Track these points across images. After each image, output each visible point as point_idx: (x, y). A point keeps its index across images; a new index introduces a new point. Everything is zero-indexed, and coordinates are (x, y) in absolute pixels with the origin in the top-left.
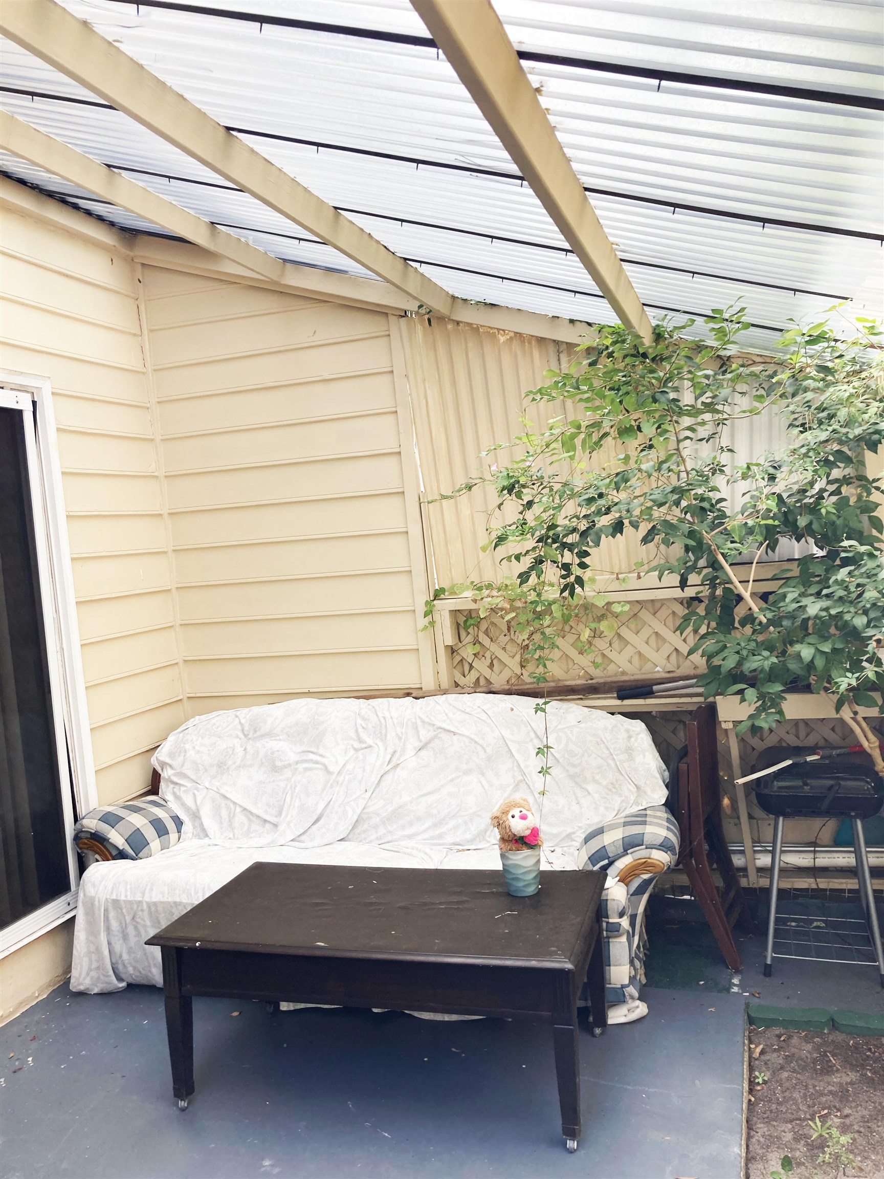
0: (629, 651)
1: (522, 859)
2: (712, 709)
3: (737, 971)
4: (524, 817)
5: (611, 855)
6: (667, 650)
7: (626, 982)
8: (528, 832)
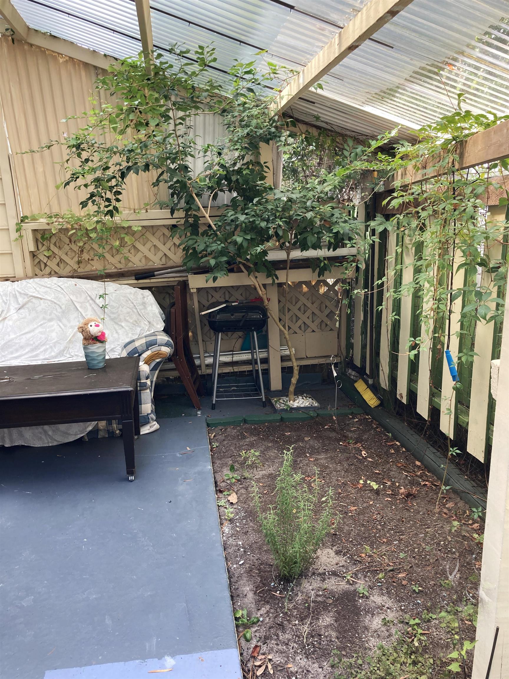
0: (140, 255)
1: (96, 348)
2: (185, 285)
3: (199, 409)
4: (97, 326)
5: (139, 351)
6: (160, 254)
7: (150, 412)
8: (100, 334)
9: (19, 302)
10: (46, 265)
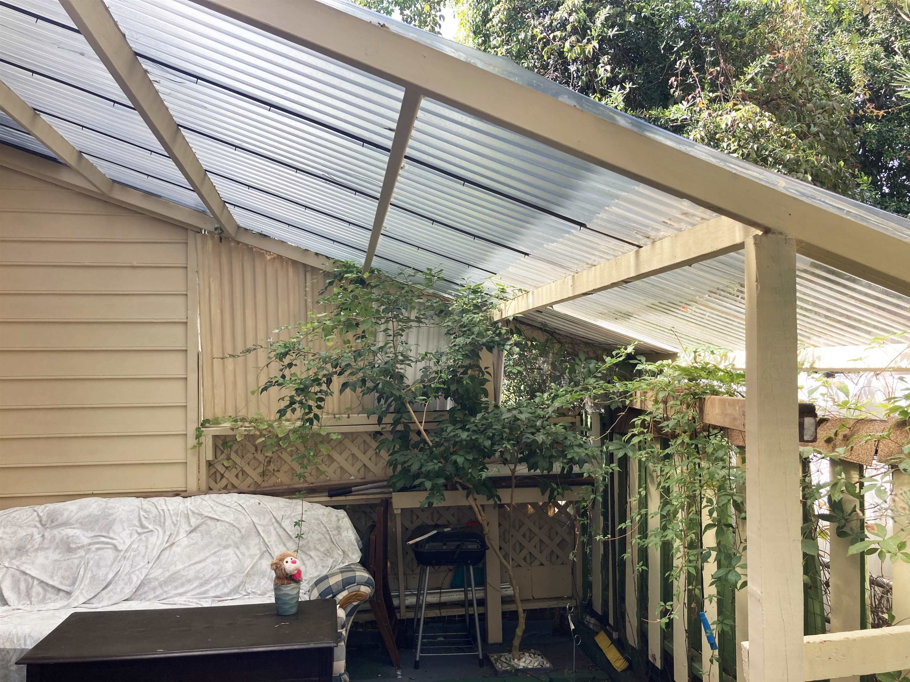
1: (289, 589)
2: (387, 503)
3: (399, 668)
4: (294, 562)
5: (334, 591)
6: (359, 465)
8: (296, 572)
9: (192, 523)
10: (222, 476)
